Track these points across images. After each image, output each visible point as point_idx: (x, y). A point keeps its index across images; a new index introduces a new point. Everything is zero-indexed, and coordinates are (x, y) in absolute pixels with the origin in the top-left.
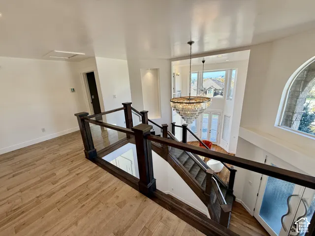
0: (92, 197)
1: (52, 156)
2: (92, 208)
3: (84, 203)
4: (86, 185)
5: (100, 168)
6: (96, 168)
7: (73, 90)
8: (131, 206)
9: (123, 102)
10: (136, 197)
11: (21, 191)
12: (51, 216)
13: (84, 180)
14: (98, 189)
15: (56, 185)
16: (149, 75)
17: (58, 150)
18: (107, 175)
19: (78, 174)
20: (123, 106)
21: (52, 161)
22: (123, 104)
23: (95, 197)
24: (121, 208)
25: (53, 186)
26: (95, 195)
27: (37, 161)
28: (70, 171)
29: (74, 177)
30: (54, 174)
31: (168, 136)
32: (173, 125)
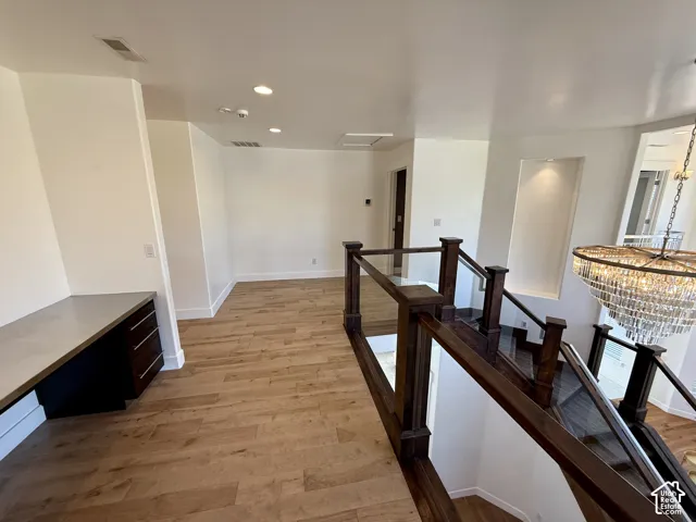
0: (314, 393)
1: (306, 303)
2: (303, 410)
3: (300, 394)
4: (318, 368)
5: (352, 352)
6: (347, 348)
7: (368, 202)
8: (359, 451)
9: (443, 237)
10: (377, 442)
11: (254, 334)
12: (260, 384)
13: (318, 359)
14: (328, 385)
15: (287, 346)
16: (547, 178)
17: (317, 297)
18: (355, 370)
19: (318, 345)
20: (440, 244)
21: (303, 311)
22: (441, 239)
23: (316, 395)
24: (340, 440)
25: (282, 346)
26: (318, 392)
27: (288, 302)
28: (314, 334)
29: (312, 346)
30: (294, 330)
31: (561, 358)
32: (601, 334)
